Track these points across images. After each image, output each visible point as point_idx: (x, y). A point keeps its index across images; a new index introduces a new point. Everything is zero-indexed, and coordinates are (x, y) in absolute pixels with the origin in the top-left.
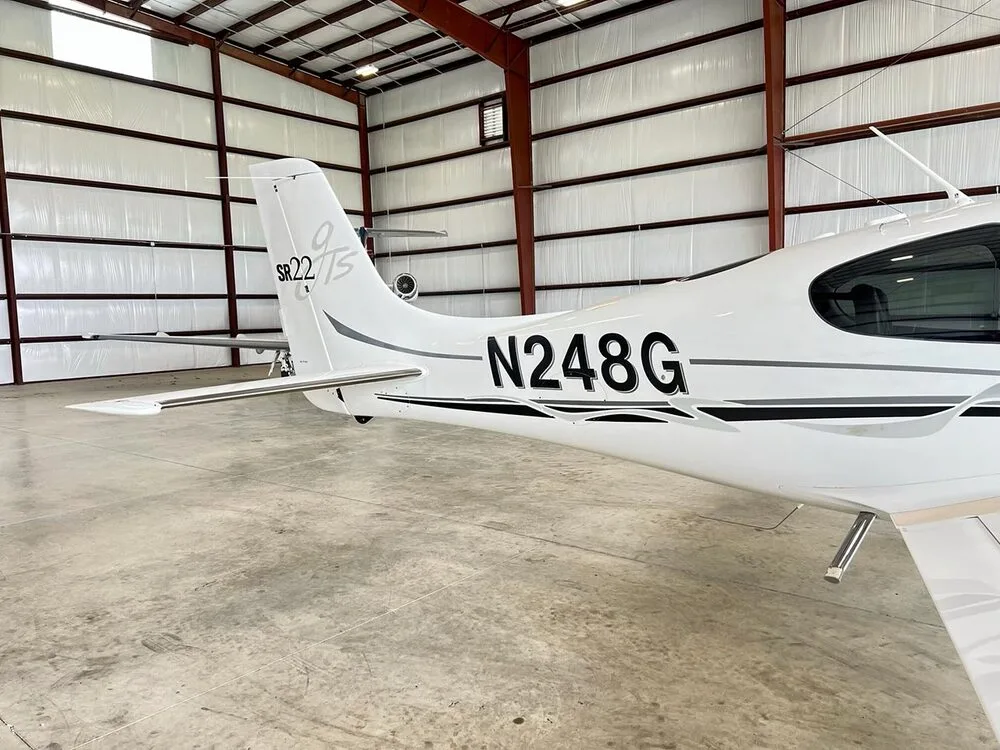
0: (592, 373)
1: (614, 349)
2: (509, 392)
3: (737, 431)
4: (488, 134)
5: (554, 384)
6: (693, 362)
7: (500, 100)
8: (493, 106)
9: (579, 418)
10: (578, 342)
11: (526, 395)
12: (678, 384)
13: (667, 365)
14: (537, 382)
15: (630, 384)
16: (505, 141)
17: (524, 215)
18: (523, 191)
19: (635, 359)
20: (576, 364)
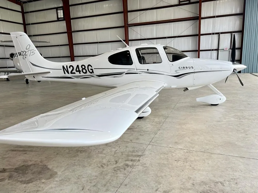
0: (80, 71)
1: (83, 67)
2: (67, 75)
3: (100, 78)
4: (59, 17)
5: (74, 73)
6: (94, 69)
7: (62, 8)
8: (60, 10)
9: (79, 78)
10: (78, 66)
11: (70, 75)
12: (93, 72)
13: (91, 69)
14: (71, 73)
15: (86, 73)
16: (64, 19)
17: (70, 38)
18: (70, 32)
19: (86, 68)
20: (78, 70)
